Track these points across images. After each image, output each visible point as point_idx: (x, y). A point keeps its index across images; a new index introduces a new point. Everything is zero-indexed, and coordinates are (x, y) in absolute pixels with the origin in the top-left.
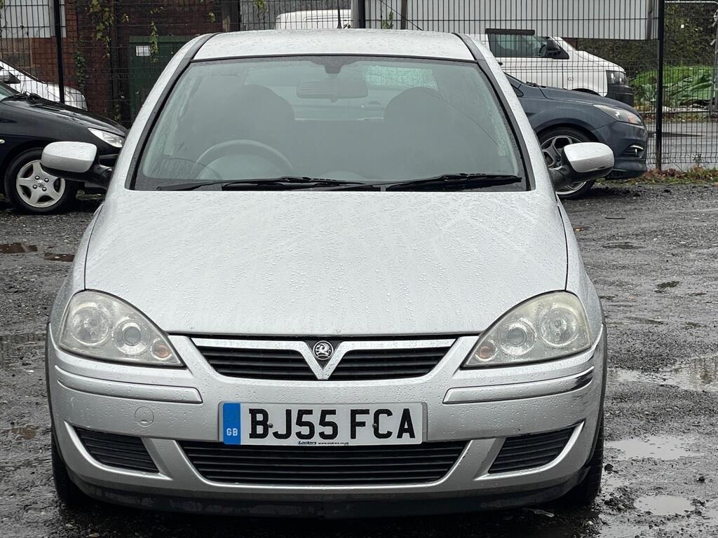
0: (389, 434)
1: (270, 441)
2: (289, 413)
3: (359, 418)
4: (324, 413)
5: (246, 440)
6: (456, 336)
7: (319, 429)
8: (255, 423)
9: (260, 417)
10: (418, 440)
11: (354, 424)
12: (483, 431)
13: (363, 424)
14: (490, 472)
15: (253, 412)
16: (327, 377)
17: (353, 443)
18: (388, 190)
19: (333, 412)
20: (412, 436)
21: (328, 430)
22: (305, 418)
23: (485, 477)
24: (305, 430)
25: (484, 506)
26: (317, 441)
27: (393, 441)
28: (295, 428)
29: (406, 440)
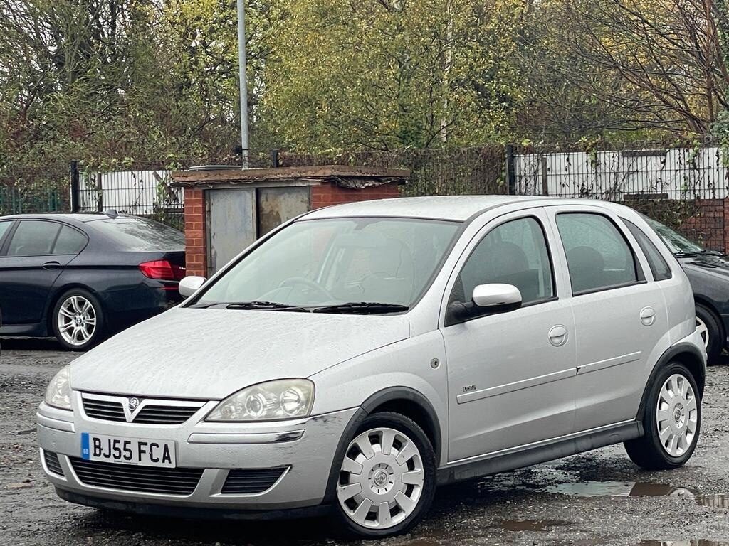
0: (157, 460)
1: (102, 459)
2: (109, 440)
3: (143, 448)
4: (126, 443)
5: (92, 458)
6: (207, 400)
7: (124, 453)
8: (96, 447)
9: (97, 443)
10: (173, 466)
11: (141, 452)
12: (211, 463)
13: (144, 452)
14: (223, 492)
15: (95, 439)
16: (131, 421)
17: (140, 464)
18: (314, 312)
19: (129, 443)
20: (170, 462)
21: (128, 454)
22: (117, 445)
23: (218, 495)
24: (117, 453)
25: (225, 516)
26: (123, 461)
27: (159, 464)
28: (113, 452)
29: (166, 465)
